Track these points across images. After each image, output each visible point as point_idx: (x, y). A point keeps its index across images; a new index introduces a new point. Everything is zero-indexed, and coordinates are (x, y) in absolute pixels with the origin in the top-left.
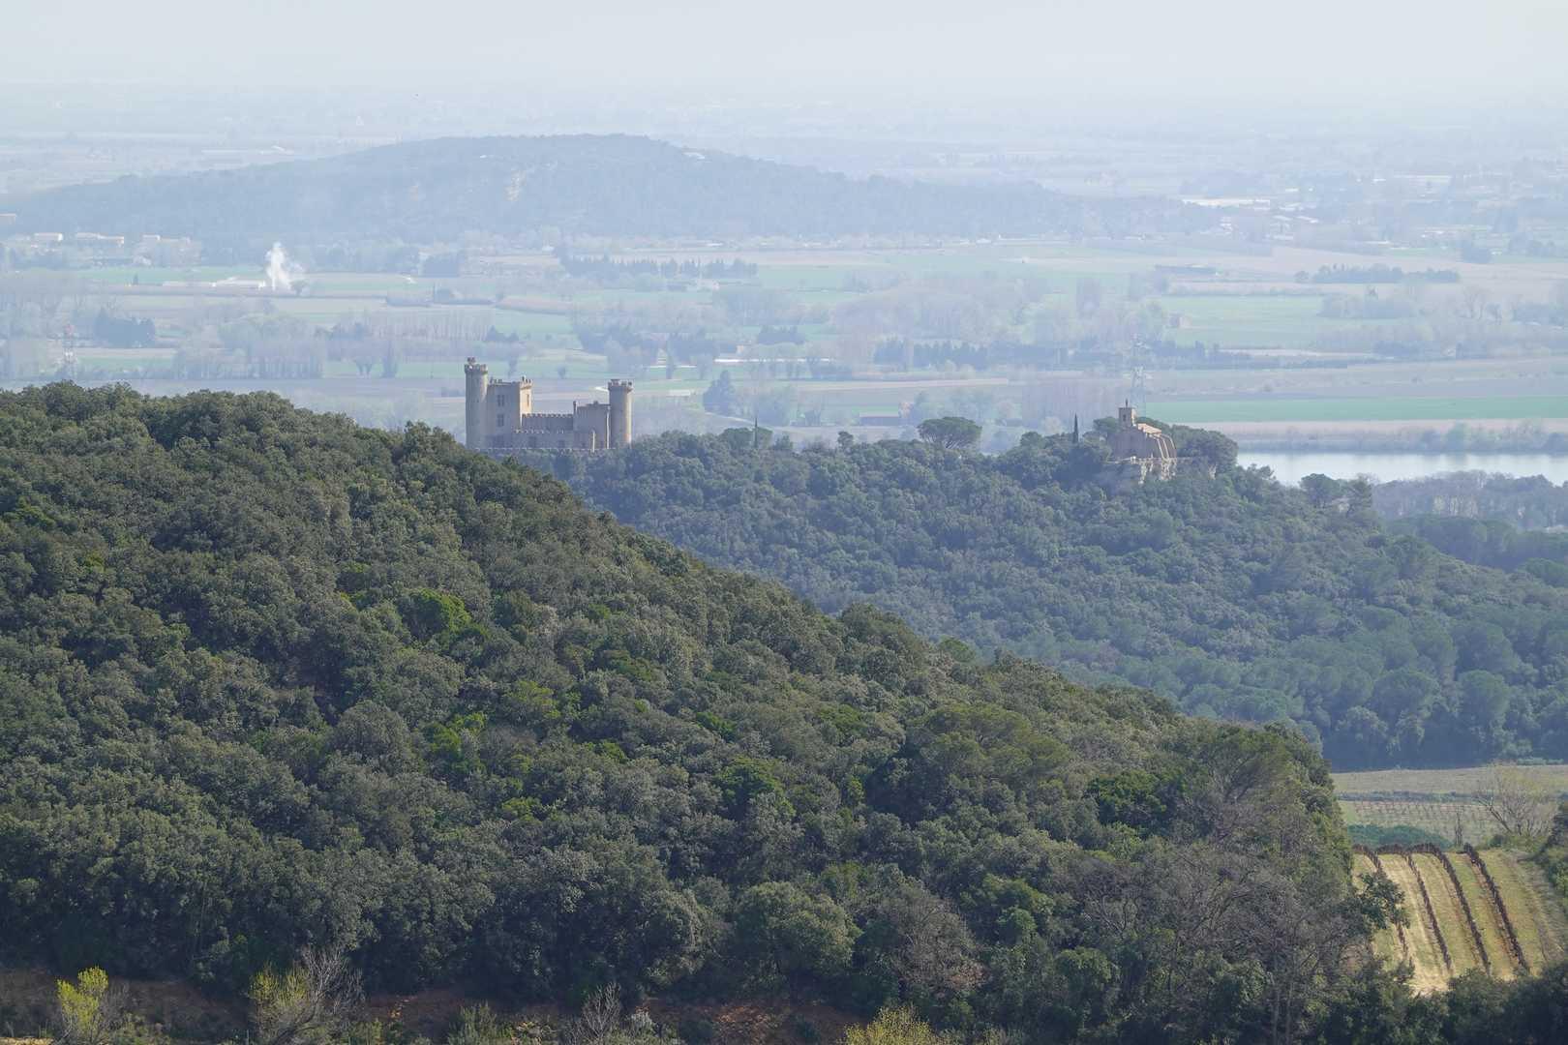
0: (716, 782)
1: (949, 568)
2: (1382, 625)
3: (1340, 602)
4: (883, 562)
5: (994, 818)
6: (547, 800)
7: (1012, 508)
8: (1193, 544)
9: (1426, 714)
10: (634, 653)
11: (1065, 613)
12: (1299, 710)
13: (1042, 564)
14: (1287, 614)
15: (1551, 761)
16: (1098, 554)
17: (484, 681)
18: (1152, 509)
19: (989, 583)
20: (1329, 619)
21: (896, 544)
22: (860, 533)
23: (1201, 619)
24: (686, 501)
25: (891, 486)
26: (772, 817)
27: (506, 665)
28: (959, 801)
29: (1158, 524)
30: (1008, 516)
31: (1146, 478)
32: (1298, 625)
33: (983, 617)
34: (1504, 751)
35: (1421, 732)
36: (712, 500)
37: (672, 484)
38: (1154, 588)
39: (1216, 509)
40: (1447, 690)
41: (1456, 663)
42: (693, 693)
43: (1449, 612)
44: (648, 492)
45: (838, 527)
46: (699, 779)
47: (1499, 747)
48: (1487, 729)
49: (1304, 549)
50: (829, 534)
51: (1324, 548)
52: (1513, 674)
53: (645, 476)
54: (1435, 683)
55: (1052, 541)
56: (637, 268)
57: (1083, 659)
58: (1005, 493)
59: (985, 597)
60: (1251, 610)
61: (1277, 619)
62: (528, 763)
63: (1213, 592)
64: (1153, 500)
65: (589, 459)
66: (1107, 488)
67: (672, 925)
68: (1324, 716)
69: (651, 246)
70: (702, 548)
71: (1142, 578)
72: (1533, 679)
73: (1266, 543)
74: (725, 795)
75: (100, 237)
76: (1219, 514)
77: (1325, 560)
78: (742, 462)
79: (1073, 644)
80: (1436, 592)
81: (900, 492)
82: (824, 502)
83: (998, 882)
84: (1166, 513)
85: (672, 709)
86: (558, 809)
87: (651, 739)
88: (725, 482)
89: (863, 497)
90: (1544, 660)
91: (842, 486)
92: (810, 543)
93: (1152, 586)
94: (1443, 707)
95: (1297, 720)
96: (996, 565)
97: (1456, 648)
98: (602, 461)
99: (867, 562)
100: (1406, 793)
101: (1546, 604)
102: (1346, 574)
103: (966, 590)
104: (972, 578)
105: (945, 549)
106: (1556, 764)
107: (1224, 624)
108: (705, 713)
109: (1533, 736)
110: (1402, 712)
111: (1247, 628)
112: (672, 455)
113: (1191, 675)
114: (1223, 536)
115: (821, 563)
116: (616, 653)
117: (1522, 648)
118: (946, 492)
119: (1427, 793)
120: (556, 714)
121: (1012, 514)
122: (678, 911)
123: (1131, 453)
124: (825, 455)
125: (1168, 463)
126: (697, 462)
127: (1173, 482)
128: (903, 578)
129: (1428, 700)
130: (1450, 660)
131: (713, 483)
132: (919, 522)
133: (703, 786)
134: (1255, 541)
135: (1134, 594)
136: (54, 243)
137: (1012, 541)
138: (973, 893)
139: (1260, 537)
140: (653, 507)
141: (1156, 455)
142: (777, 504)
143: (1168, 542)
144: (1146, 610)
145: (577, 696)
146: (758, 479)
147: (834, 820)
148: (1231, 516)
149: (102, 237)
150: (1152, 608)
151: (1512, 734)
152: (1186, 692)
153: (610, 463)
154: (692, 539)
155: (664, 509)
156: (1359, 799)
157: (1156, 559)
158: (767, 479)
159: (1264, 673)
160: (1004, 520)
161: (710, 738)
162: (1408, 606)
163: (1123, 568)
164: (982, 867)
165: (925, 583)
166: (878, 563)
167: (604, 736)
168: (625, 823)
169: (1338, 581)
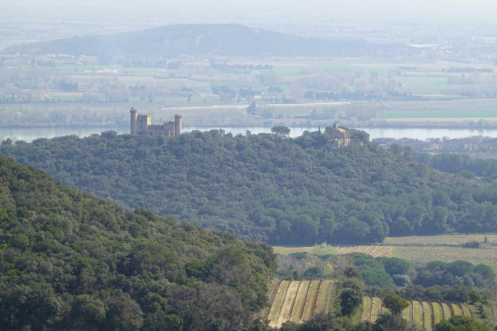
0: (72, 265)
1: (278, 173)
2: (410, 192)
3: (398, 184)
4: (258, 172)
5: (153, 275)
6: (21, 270)
7: (298, 155)
8: (354, 166)
9: (422, 219)
10: (55, 225)
11: (312, 187)
12: (383, 218)
13: (307, 172)
14: (381, 188)
15: (461, 234)
16: (324, 169)
17: (9, 234)
18: (342, 155)
19: (290, 178)
20: (394, 190)
21: (262, 166)
22: (251, 162)
23: (355, 190)
24: (197, 152)
25: (261, 148)
26: (87, 276)
27: (16, 229)
28: (144, 270)
29: (343, 160)
30: (297, 157)
31: (341, 145)
32: (385, 191)
33: (287, 189)
34: (446, 231)
35: (420, 224)
36: (206, 152)
37: (194, 147)
38: (341, 180)
39: (362, 155)
40: (429, 212)
41: (433, 203)
42: (69, 238)
43: (432, 187)
44: (186, 150)
45: (244, 160)
46: (68, 264)
47: (444, 230)
48: (440, 224)
49: (388, 168)
50: (241, 162)
51: (394, 167)
52: (450, 207)
53: (185, 144)
54: (425, 209)
55: (310, 165)
56: (234, 67)
57: (316, 202)
58: (297, 150)
59: (288, 182)
60: (370, 187)
61: (378, 190)
62: (16, 259)
63: (359, 181)
64: (342, 152)
65: (168, 139)
66: (328, 149)
67: (53, 308)
68: (391, 220)
69: (240, 59)
70: (202, 167)
71: (337, 176)
72: (456, 208)
73: (376, 166)
74: (74, 269)
75: (67, 56)
76: (363, 157)
77: (394, 171)
78: (215, 140)
79: (315, 197)
80: (429, 181)
81: (264, 149)
82: (240, 152)
83: (151, 295)
84: (346, 156)
85: (63, 243)
86: (24, 272)
87: (55, 251)
88: (209, 146)
89: (252, 151)
90: (460, 202)
91: (246, 147)
92: (235, 165)
93: (340, 179)
94: (428, 217)
95: (382, 221)
96: (292, 172)
97: (433, 199)
98: (172, 140)
99: (253, 171)
100: (414, 244)
101: (463, 185)
102: (400, 176)
103: (283, 180)
104: (285, 176)
105: (277, 167)
106: (462, 235)
107: (362, 191)
108: (73, 244)
109: (455, 226)
110: (415, 219)
111: (369, 192)
112: (193, 138)
113: (349, 207)
114: (363, 164)
115: (238, 171)
116: (50, 225)
117: (453, 198)
118: (279, 150)
119: (421, 243)
120: (28, 244)
121: (298, 156)
122: (55, 303)
123: (336, 137)
124: (242, 138)
125: (347, 141)
126: (201, 140)
127: (349, 146)
128: (264, 176)
129: (423, 215)
130: (430, 202)
131: (206, 147)
132: (269, 158)
133: (68, 266)
134: (373, 165)
135: (334, 182)
136: (52, 58)
137: (298, 165)
138: (144, 297)
139: (374, 164)
140: (187, 154)
141: (344, 138)
142: (225, 153)
143: (346, 165)
144: (338, 187)
145: (35, 239)
146: (220, 145)
147: (106, 276)
148: (366, 157)
149: (68, 56)
150: (340, 186)
151: (449, 225)
152: (348, 212)
153: (174, 140)
154: (199, 164)
155: (191, 154)
156: (399, 246)
157: (342, 171)
158: (223, 145)
159: (372, 206)
160: (296, 158)
161: (73, 251)
162: (419, 185)
163: (332, 173)
164: (148, 290)
165: (270, 178)
166: (256, 171)
167: (42, 251)
168: (42, 277)
169: (398, 178)
